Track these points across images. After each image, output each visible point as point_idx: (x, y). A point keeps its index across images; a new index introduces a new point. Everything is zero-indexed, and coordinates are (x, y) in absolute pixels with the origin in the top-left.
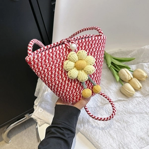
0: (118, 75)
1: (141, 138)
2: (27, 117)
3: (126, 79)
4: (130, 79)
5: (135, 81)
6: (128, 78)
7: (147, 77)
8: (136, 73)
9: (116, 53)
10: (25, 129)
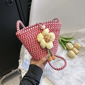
0: (65, 46)
1: (78, 80)
2: (13, 72)
3: (70, 48)
4: (72, 48)
5: (75, 49)
6: (71, 48)
7: (81, 47)
8: (75, 45)
9: (63, 35)
10: (12, 79)
